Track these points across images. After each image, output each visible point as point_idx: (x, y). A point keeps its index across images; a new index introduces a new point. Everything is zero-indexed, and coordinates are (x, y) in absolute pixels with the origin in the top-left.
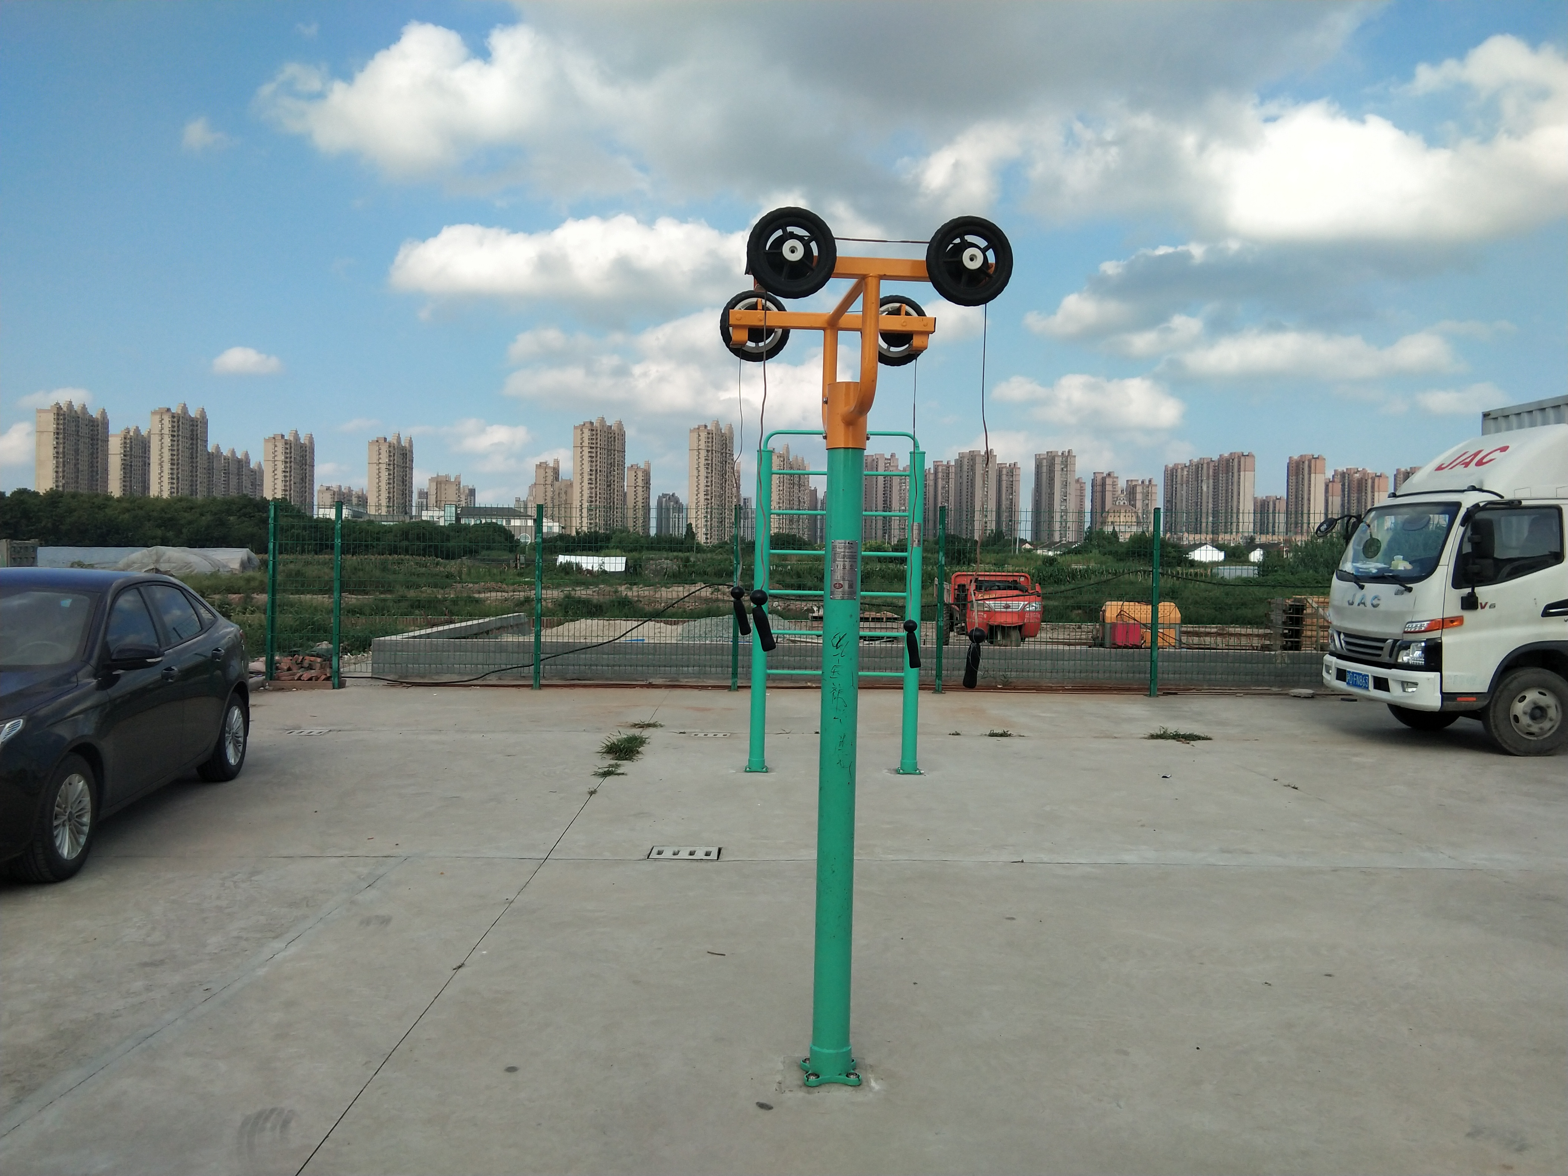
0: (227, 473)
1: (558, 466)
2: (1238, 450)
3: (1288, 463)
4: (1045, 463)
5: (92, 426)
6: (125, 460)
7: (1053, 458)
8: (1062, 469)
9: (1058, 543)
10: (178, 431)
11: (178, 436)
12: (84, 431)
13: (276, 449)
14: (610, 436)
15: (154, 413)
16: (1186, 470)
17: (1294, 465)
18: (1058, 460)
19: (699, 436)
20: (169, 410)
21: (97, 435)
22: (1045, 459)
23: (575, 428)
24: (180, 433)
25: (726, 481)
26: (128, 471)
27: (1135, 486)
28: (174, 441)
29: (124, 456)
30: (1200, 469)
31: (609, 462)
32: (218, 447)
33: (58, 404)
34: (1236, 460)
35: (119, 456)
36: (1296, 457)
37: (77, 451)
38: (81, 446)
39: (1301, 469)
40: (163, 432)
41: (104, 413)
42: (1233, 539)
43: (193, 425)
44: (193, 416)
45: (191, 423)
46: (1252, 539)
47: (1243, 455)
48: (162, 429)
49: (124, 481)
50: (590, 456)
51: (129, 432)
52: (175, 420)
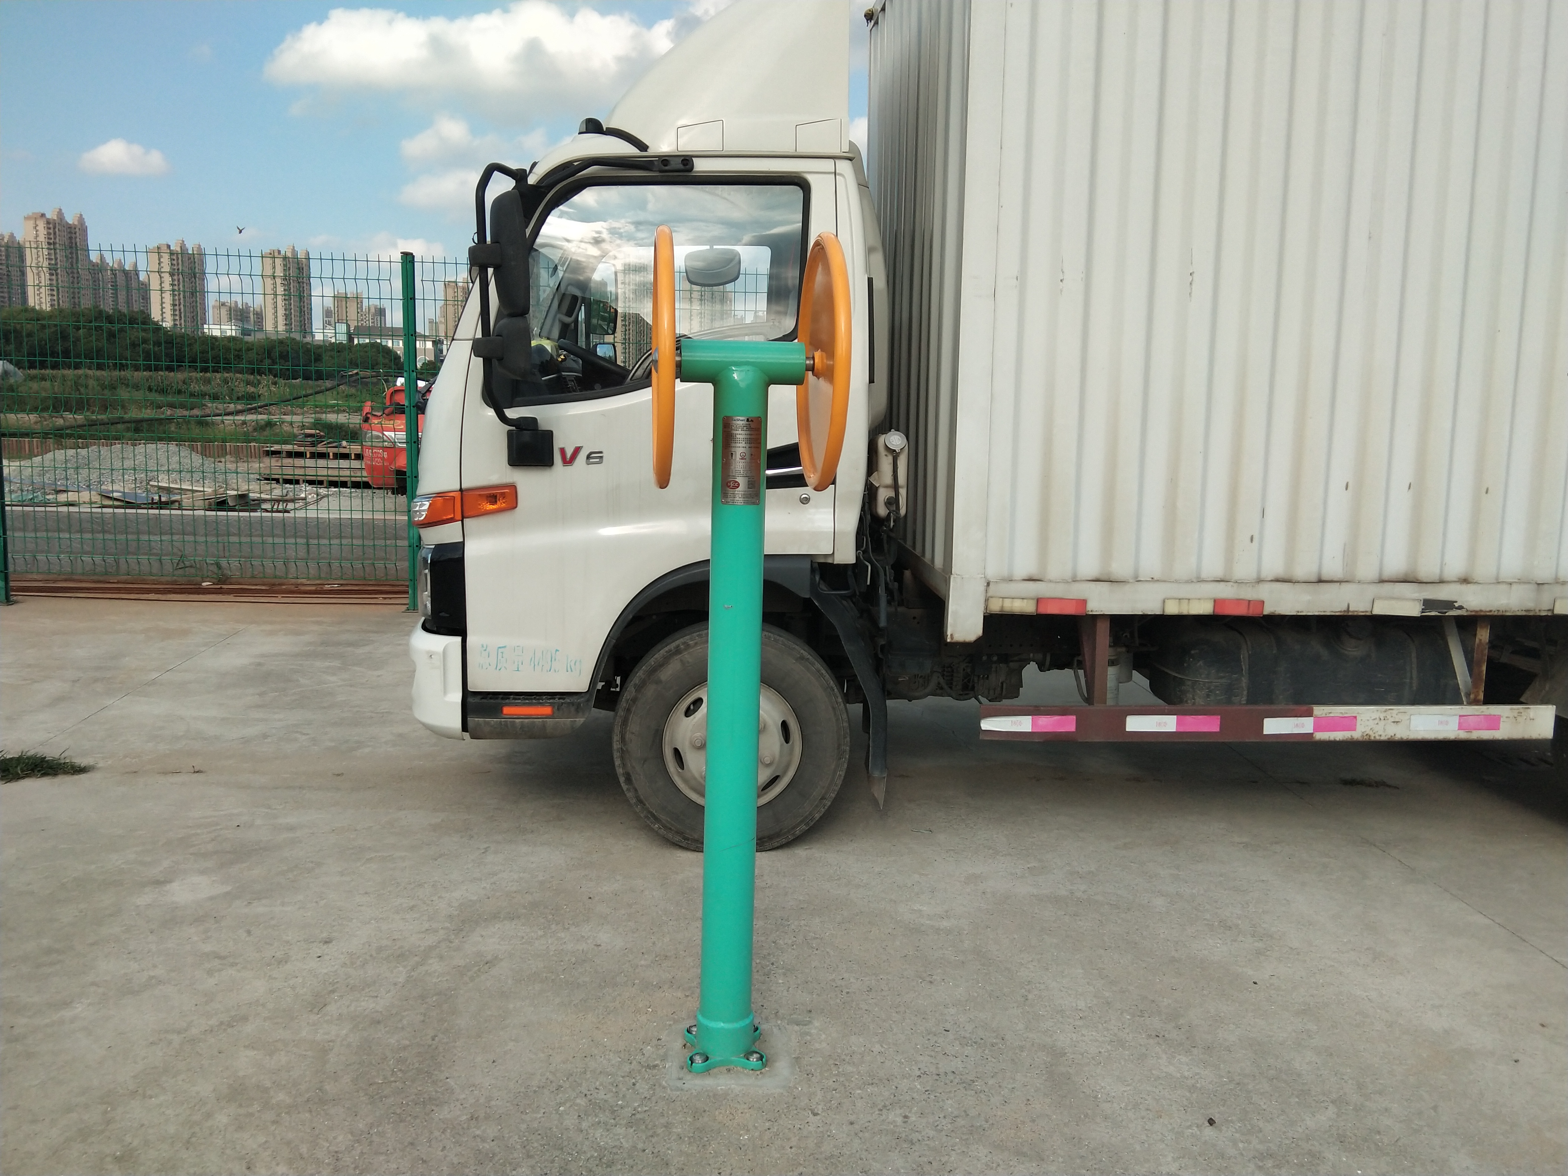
0: (114, 285)
10: (55, 239)
11: (55, 243)
13: (162, 260)
15: (27, 218)
20: (43, 215)
24: (57, 241)
28: (51, 249)
32: (101, 257)
40: (38, 239)
43: (70, 233)
44: (70, 222)
45: (69, 230)
48: (37, 236)
52: (51, 226)
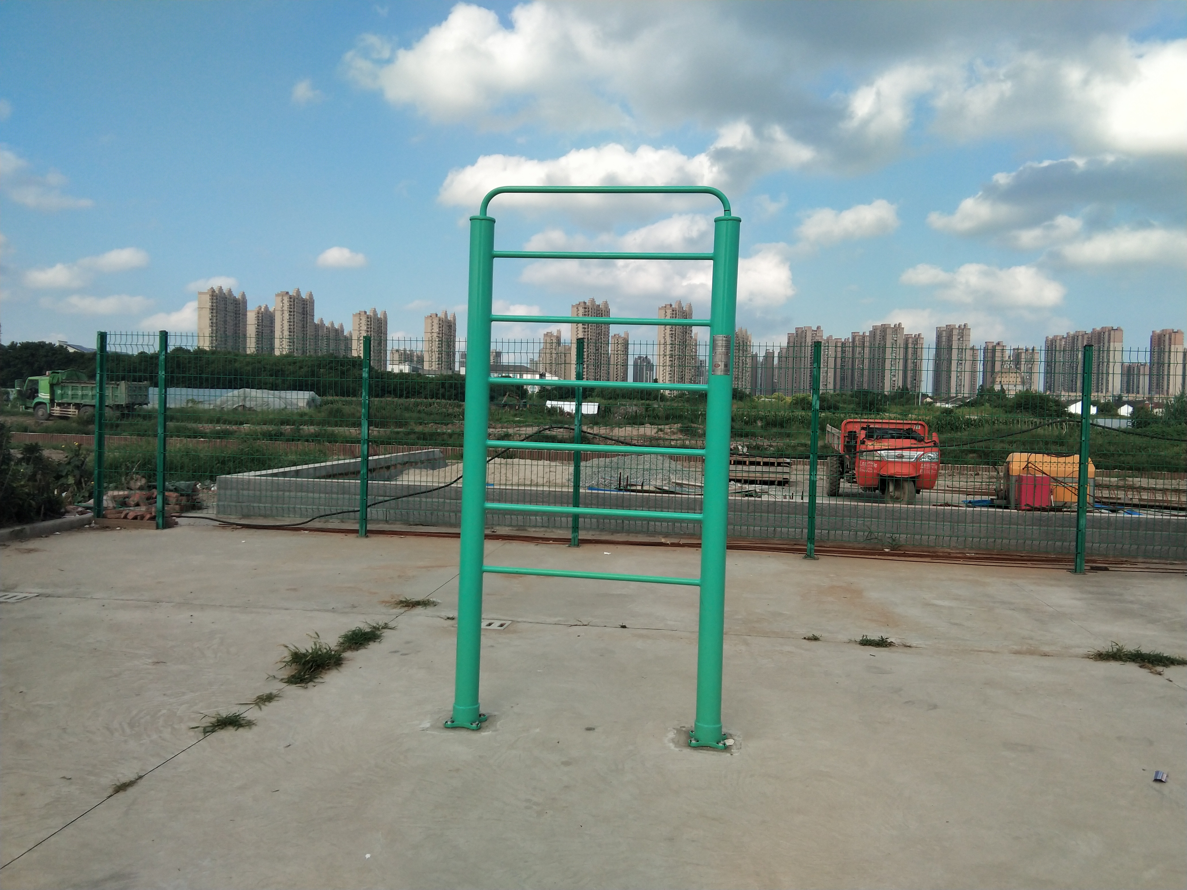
0: (328, 339)
1: (560, 335)
2: (1109, 325)
3: (1151, 336)
4: (944, 334)
5: (236, 304)
6: (258, 329)
7: (952, 330)
8: (959, 339)
9: (954, 397)
10: (294, 308)
11: (294, 312)
12: (230, 308)
13: (361, 322)
14: (598, 312)
15: (277, 295)
16: (1064, 340)
17: (1157, 338)
18: (955, 332)
19: (666, 312)
20: (287, 293)
21: (239, 311)
22: (944, 331)
23: (573, 306)
24: (295, 310)
25: (686, 347)
26: (260, 337)
27: (1021, 353)
28: (291, 315)
29: (258, 325)
30: (1076, 340)
31: (598, 332)
32: (322, 320)
33: (212, 288)
34: (1107, 333)
35: (254, 326)
36: (1158, 331)
37: (225, 322)
38: (228, 318)
39: (1162, 341)
40: (283, 308)
41: (244, 295)
42: (1103, 397)
43: (304, 304)
44: (304, 297)
46: (1120, 397)
47: (1113, 329)
48: (283, 306)
49: (257, 344)
50: (583, 328)
51: (260, 309)
52: (292, 300)
